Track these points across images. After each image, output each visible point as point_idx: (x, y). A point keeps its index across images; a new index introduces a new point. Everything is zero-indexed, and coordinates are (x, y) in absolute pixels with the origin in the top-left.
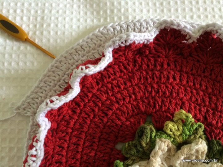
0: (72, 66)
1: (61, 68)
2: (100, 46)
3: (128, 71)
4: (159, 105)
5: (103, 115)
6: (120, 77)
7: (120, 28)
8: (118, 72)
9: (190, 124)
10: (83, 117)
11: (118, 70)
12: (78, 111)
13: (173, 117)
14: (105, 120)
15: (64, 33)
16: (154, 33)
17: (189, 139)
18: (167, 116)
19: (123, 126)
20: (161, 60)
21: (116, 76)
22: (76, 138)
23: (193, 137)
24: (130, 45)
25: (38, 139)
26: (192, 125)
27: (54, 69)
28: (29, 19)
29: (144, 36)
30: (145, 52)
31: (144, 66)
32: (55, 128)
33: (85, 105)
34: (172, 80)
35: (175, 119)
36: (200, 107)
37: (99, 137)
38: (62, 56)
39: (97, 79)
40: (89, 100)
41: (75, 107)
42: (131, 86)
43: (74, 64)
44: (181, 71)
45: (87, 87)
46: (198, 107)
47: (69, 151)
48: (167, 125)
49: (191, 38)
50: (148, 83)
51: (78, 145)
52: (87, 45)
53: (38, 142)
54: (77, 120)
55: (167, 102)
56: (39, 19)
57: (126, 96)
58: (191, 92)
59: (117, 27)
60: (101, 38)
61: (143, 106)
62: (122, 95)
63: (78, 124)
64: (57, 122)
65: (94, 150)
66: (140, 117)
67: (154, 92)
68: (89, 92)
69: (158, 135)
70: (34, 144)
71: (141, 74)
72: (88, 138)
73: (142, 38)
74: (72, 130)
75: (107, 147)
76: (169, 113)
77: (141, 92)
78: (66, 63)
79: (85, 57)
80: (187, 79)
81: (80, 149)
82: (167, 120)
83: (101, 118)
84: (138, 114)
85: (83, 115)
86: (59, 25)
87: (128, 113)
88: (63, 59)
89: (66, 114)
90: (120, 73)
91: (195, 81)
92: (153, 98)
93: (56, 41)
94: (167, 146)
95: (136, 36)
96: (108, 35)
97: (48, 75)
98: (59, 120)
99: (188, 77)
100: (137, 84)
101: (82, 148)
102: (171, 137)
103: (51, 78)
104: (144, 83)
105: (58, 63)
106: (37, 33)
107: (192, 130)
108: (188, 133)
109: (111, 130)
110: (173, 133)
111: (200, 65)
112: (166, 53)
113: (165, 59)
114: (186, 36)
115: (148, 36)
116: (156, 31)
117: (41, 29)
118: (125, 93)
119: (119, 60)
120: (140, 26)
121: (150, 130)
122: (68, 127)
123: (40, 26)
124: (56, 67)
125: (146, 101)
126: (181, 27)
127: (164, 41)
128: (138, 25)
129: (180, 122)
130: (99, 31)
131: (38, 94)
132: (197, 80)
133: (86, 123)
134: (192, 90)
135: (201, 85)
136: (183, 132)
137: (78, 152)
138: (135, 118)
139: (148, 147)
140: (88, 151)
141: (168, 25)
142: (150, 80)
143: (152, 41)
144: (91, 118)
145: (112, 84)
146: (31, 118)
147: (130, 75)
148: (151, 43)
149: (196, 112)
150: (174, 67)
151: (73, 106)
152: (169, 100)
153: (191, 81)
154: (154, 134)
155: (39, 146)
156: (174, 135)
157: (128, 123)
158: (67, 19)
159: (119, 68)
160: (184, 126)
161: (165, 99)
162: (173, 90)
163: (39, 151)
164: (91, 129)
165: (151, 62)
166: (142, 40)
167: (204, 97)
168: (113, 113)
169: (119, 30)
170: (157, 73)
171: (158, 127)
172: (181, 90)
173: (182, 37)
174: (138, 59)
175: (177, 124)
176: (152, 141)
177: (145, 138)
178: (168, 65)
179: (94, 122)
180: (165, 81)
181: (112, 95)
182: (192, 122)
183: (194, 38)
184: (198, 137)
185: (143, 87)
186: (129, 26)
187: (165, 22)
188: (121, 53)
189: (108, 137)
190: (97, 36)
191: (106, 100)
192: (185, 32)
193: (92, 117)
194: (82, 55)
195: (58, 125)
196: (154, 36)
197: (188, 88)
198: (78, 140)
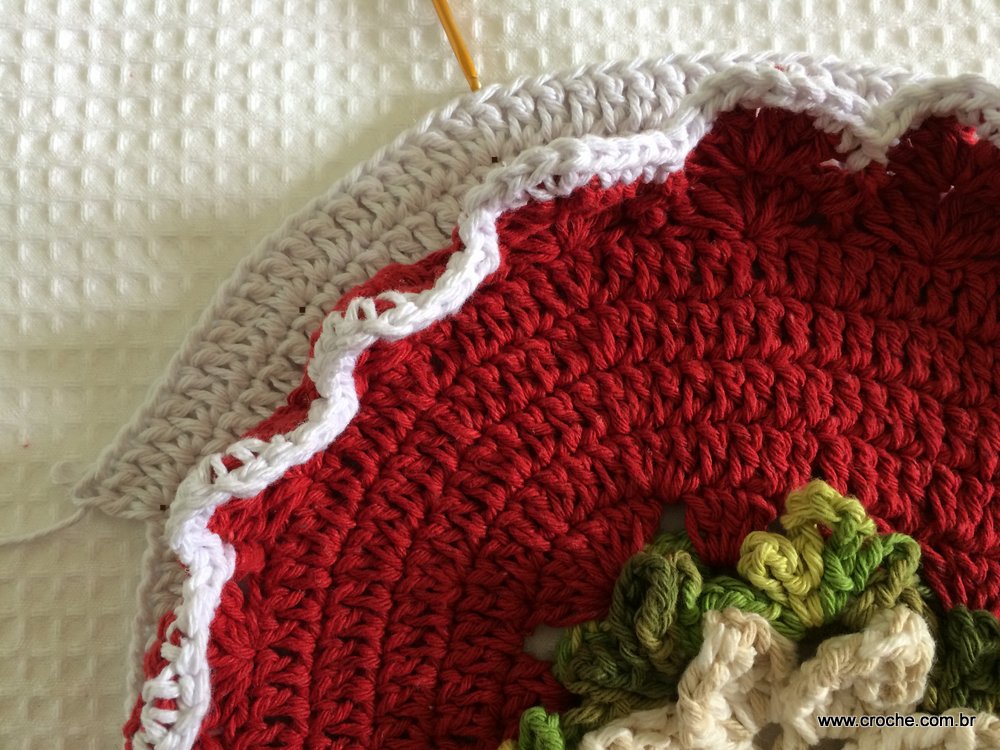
0: (320, 289)
1: (271, 301)
2: (444, 192)
3: (573, 305)
4: (715, 459)
5: (467, 508)
6: (539, 334)
7: (532, 107)
8: (527, 310)
9: (859, 545)
10: (376, 520)
11: (530, 304)
12: (356, 494)
13: (782, 510)
14: (479, 530)
15: (277, 138)
16: (689, 130)
17: (854, 611)
18: (753, 508)
19: (557, 554)
20: (722, 250)
21: (519, 331)
22: (352, 611)
23: (871, 598)
24: (579, 193)
25: (182, 630)
26: (867, 548)
27: (241, 305)
28: (116, 74)
29: (644, 148)
30: (649, 216)
31: (648, 283)
32: (258, 571)
33: (383, 466)
34: (777, 344)
35: (788, 522)
36: (906, 463)
37: (453, 607)
38: (272, 246)
39: (433, 348)
40: (401, 445)
41: (341, 474)
42: (589, 372)
43: (328, 281)
44: (814, 299)
45: (389, 385)
46: (895, 464)
47: (322, 669)
48: (751, 550)
49: (859, 147)
50: (664, 360)
51: (363, 641)
52: (386, 190)
53: (183, 641)
54: (352, 532)
55: (752, 443)
56: (159, 73)
57: (565, 422)
58: (864, 394)
59: (519, 101)
60: (445, 158)
61: (644, 466)
62: (552, 418)
63: (359, 550)
64: (263, 543)
65: (431, 664)
66: (634, 512)
67: (694, 398)
68: (402, 406)
69: (713, 593)
70: (167, 650)
71: (635, 320)
72: (406, 608)
73: (634, 159)
74: (332, 575)
75: (487, 648)
76: (764, 494)
77: (634, 399)
78: (291, 279)
79: (379, 246)
80: (844, 334)
81: (372, 662)
82: (752, 529)
83: (457, 520)
84: (623, 499)
85: (379, 509)
86: (254, 102)
87: (578, 499)
88: (279, 259)
89: (302, 506)
90: (537, 317)
91: (883, 343)
92: (687, 425)
93: (244, 173)
94: (755, 645)
95: (605, 154)
96: (480, 140)
97: (213, 333)
98: (273, 535)
99: (849, 328)
100: (617, 365)
101: (380, 656)
102: (770, 602)
103: (228, 346)
104: (646, 361)
105: (257, 279)
106: (156, 139)
107: (867, 570)
108: (848, 585)
109: (505, 574)
110: (781, 583)
111: (904, 268)
112: (745, 220)
113: (745, 247)
114: (838, 137)
115: (662, 149)
116: (696, 120)
117: (173, 122)
118: (565, 407)
119: (532, 258)
120: (625, 92)
121: (676, 575)
122: (312, 566)
123: (164, 107)
124: (250, 298)
125: (656, 440)
126: (814, 101)
127: (735, 162)
128: (615, 88)
129: (810, 533)
130: (437, 124)
131: (175, 420)
132: (888, 338)
133: (393, 544)
134: (868, 387)
135: (907, 362)
136: (827, 578)
137: (360, 672)
138: (610, 520)
139: (668, 649)
140: (409, 667)
141: (753, 94)
142: (674, 346)
143: (678, 166)
144: (415, 524)
145: (502, 366)
146: (150, 527)
147: (585, 322)
148: (674, 177)
149: (885, 487)
150: (783, 282)
151: (330, 471)
152: (760, 437)
153: (862, 346)
154: (694, 591)
155: (187, 658)
156: (785, 591)
157: (578, 543)
158: (290, 70)
159: (532, 295)
160: (829, 551)
161: (745, 430)
162: (781, 388)
163: (189, 683)
164: (416, 573)
165: (676, 263)
166: (632, 170)
167: (923, 415)
168: (511, 498)
169: (527, 115)
170: (704, 311)
171: (713, 555)
172: (818, 387)
173: (817, 143)
174: (617, 249)
175: (800, 542)
176: (687, 623)
177: (655, 611)
178: (759, 272)
179: (430, 541)
180: (741, 350)
181: (504, 419)
182: (864, 534)
183: (876, 147)
184: (891, 598)
185: (642, 379)
186: (576, 93)
187: (738, 78)
188: (538, 228)
189: (494, 607)
190: (427, 149)
191: (477, 442)
192: (833, 120)
193: (419, 520)
194: (366, 241)
195: (268, 557)
196: (689, 145)
197: (849, 378)
198: (362, 622)
